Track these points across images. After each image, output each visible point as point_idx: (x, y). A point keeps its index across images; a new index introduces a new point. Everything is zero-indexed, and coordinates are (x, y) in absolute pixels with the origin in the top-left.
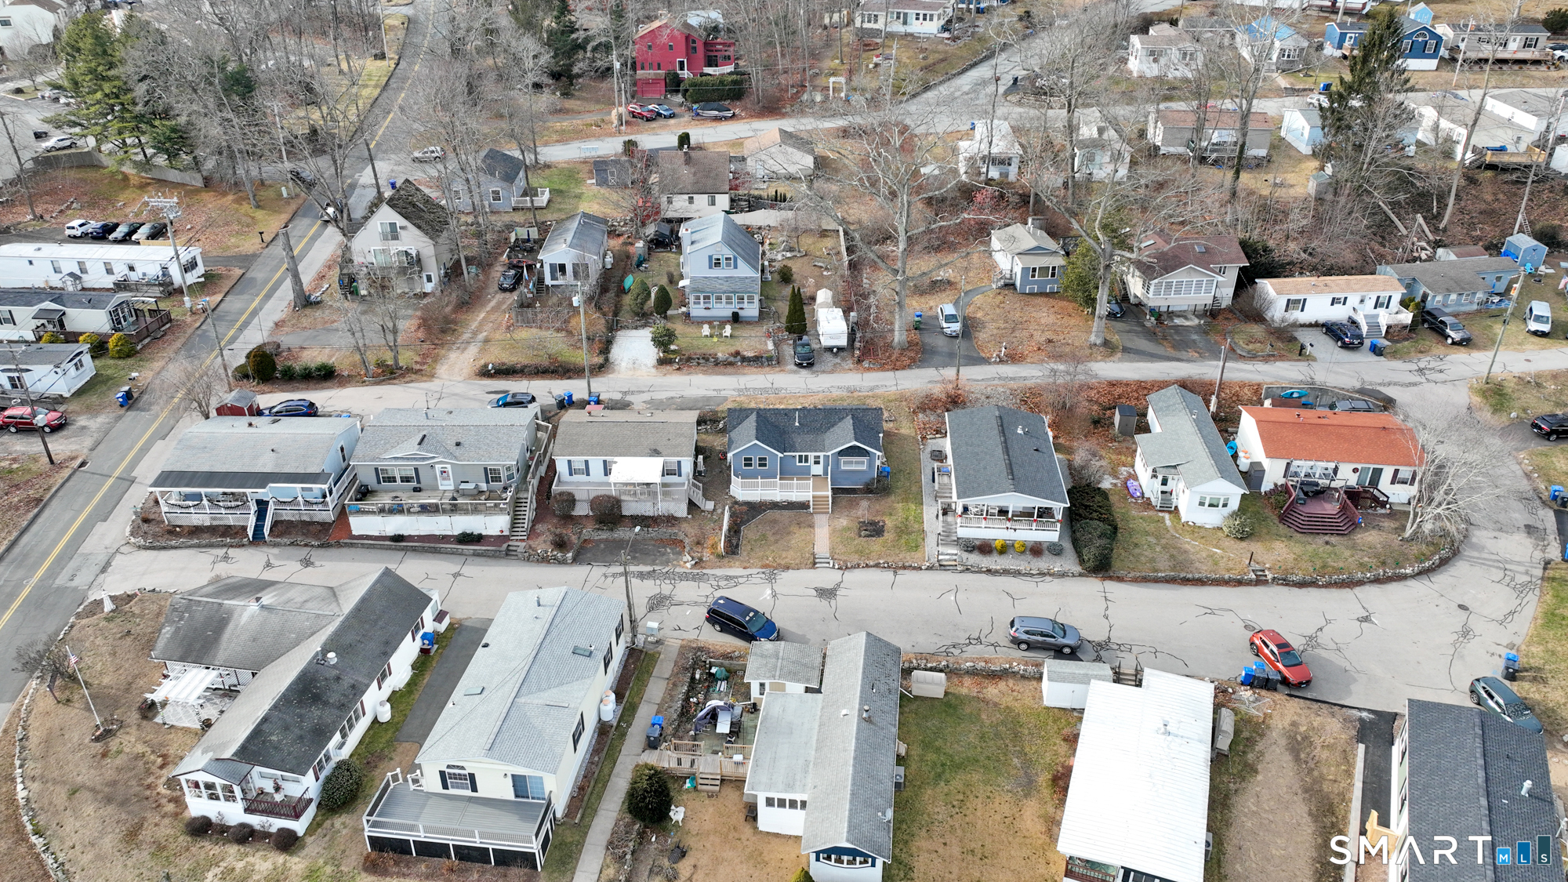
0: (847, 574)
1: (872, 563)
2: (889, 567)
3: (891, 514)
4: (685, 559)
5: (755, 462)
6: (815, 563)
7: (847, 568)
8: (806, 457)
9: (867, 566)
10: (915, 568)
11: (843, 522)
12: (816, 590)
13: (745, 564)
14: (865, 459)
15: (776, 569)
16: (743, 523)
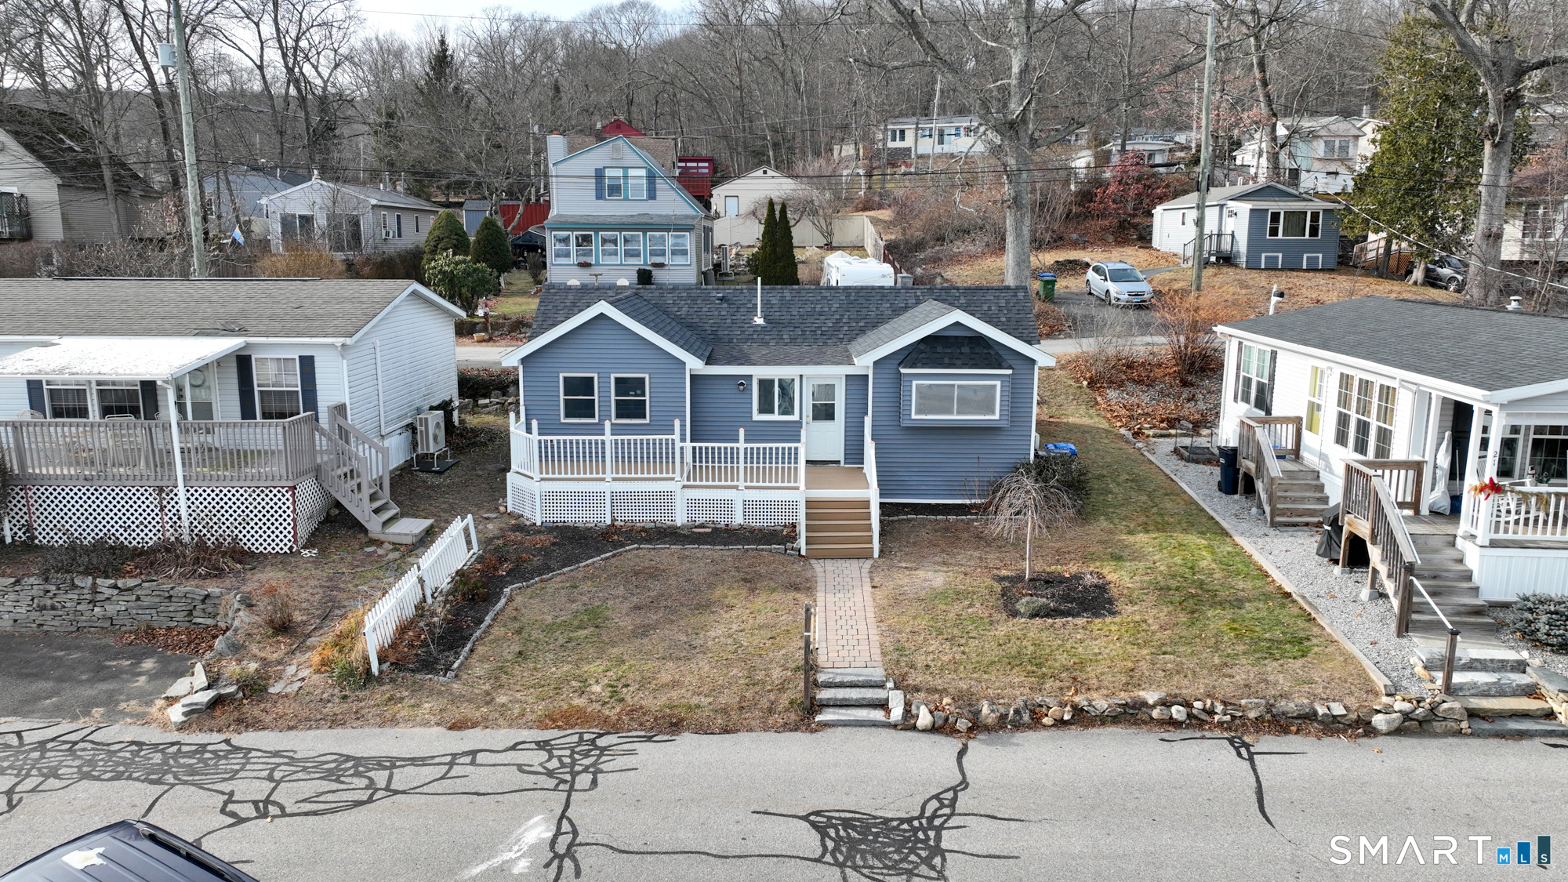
0: (983, 756)
1: (1101, 704)
2: (1197, 722)
3: (1118, 558)
4: (180, 687)
5: (605, 396)
6: (813, 707)
7: (977, 727)
8: (786, 388)
9: (1082, 718)
10: (1332, 726)
11: (932, 577)
12: (820, 822)
13: (467, 711)
14: (993, 381)
15: (614, 728)
16: (519, 573)
